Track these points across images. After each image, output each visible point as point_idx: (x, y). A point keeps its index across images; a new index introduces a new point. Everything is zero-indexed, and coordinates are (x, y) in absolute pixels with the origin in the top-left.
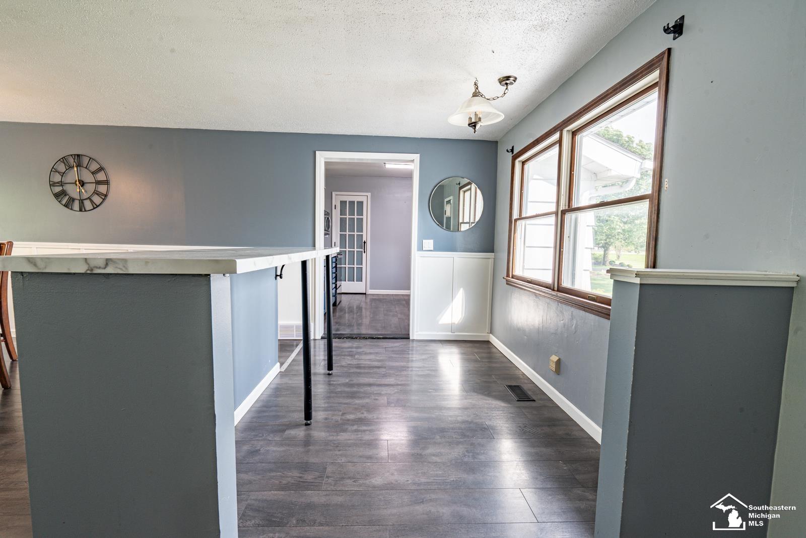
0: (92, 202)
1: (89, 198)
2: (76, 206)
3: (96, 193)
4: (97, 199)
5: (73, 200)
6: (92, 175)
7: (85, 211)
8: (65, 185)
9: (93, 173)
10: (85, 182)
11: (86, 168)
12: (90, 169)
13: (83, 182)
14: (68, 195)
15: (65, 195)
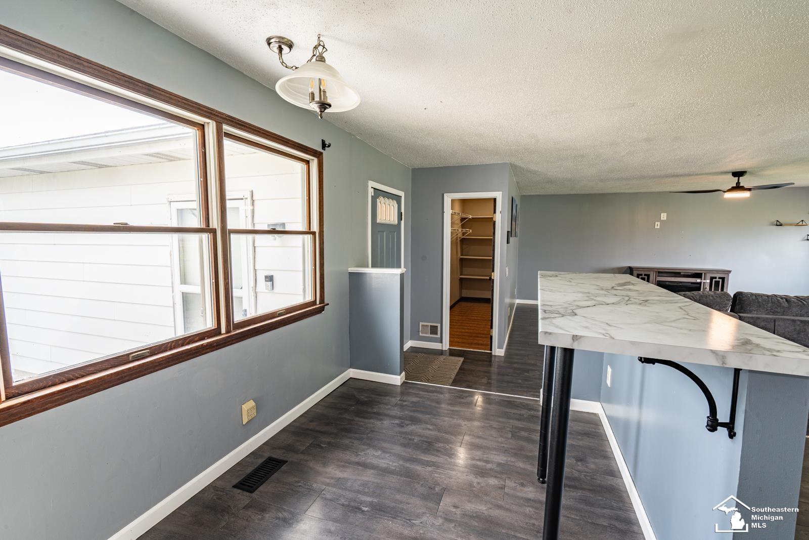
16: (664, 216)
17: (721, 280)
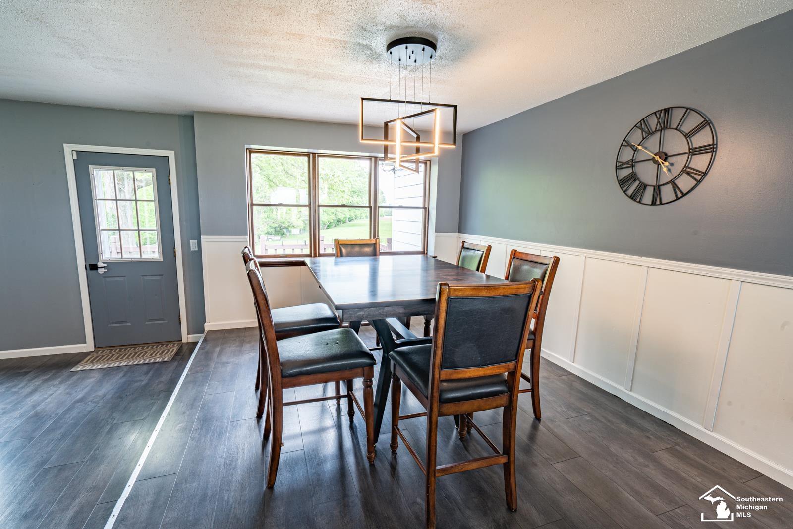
0: (675, 187)
1: (672, 182)
2: (648, 196)
3: (687, 170)
4: (685, 183)
5: (644, 187)
6: (685, 139)
7: (661, 204)
8: (636, 164)
9: (688, 136)
10: (669, 154)
11: (676, 129)
12: (683, 129)
13: (666, 154)
14: (638, 179)
15: (635, 181)
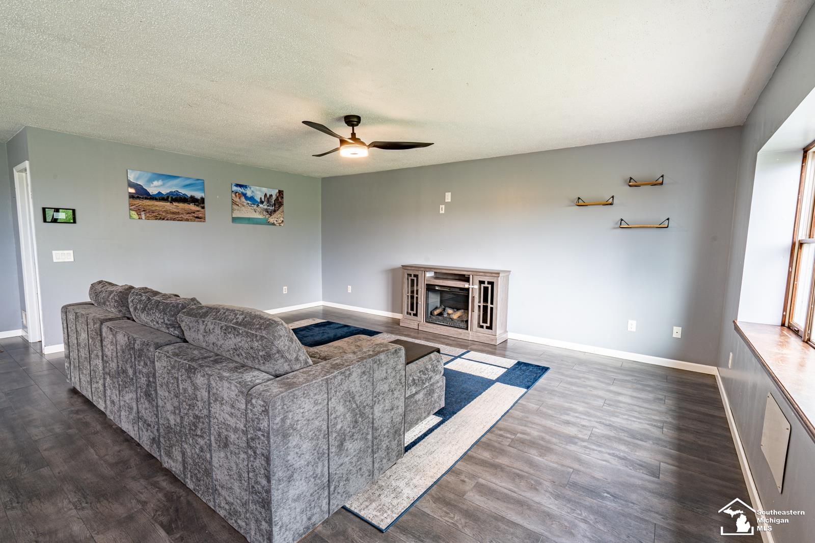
16: (448, 197)
17: (490, 286)
